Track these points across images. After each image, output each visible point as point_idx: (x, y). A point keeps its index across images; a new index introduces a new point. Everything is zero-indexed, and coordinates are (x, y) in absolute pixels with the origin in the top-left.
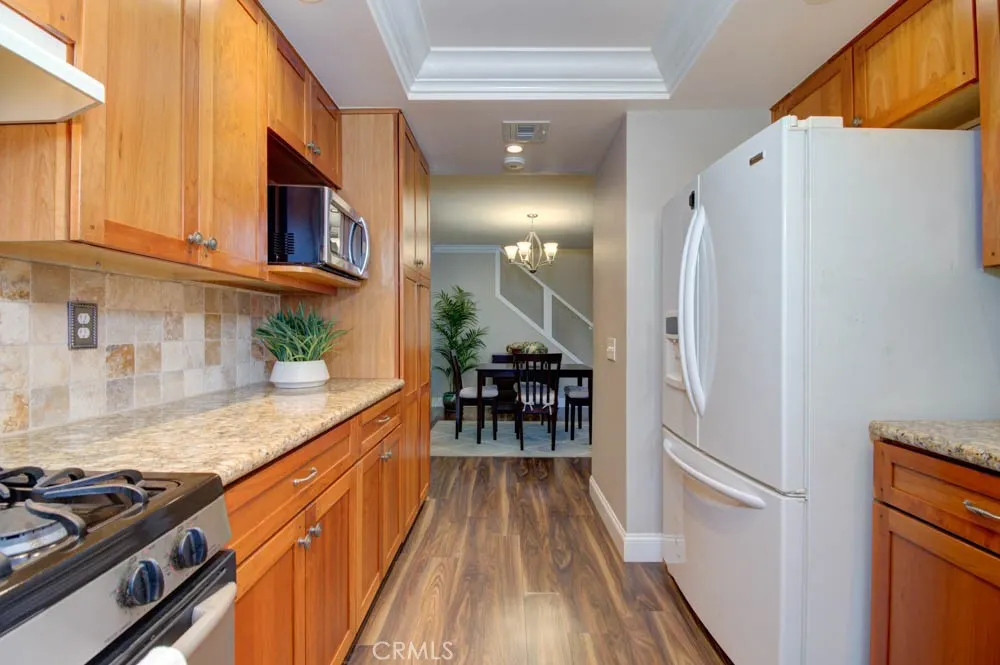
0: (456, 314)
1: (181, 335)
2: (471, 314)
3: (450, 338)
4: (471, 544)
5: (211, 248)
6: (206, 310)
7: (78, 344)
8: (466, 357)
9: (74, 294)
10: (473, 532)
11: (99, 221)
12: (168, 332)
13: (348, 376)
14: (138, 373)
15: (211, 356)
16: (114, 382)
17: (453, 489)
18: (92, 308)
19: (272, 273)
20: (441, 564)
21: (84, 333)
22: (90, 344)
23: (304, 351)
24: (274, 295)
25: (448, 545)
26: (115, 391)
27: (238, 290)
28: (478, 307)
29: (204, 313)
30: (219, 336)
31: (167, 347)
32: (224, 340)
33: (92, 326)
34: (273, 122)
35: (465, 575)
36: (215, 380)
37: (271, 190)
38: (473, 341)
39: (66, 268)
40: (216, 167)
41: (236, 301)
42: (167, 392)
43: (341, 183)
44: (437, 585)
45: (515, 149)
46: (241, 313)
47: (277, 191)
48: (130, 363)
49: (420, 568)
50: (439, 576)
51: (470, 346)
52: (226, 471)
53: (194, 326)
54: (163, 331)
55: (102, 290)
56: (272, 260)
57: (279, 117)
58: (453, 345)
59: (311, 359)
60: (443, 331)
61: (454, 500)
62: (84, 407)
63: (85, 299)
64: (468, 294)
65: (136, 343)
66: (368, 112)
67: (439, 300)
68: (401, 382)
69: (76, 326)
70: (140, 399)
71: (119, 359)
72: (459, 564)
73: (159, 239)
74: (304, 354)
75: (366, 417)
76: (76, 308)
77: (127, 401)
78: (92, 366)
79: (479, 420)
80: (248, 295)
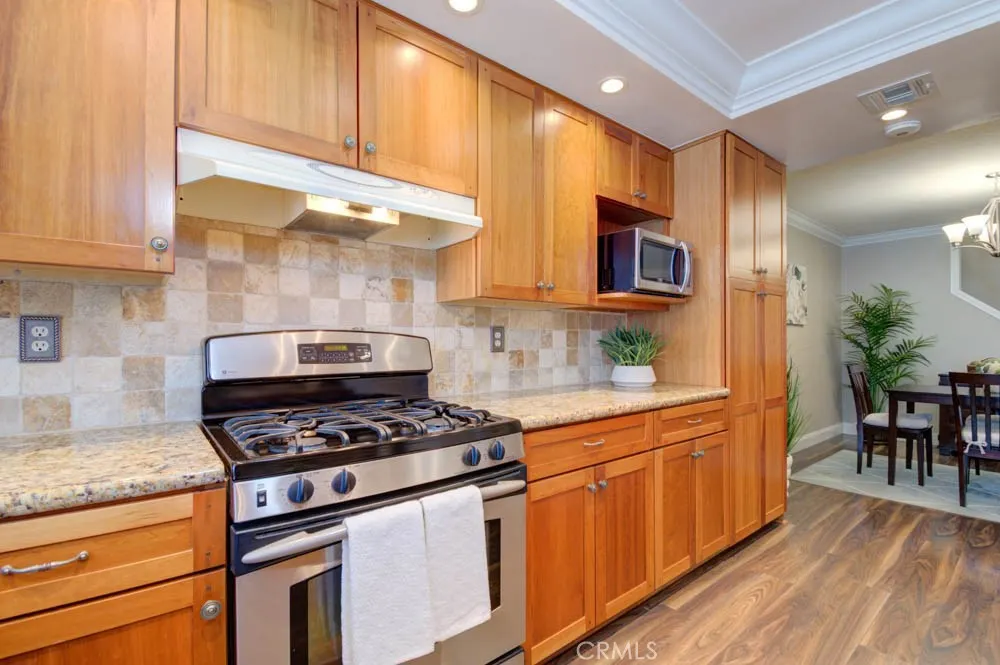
0: (878, 321)
1: (551, 345)
2: (901, 319)
3: (868, 351)
4: (817, 579)
5: (550, 289)
6: (568, 328)
7: (495, 350)
8: (894, 376)
9: (493, 322)
10: (827, 569)
11: (489, 285)
12: (543, 343)
13: (679, 382)
14: (525, 368)
15: (571, 360)
16: (513, 372)
17: (823, 522)
18: (501, 329)
19: (601, 300)
20: (770, 582)
21: (498, 343)
22: (500, 349)
23: (633, 359)
24: (623, 314)
25: (787, 569)
26: (513, 376)
27: (591, 312)
28: (916, 309)
29: (566, 330)
30: (576, 345)
31: (542, 352)
32: (580, 349)
33: (502, 339)
34: (601, 190)
35: (790, 601)
36: (574, 375)
37: (601, 240)
38: (906, 355)
39: (490, 308)
40: (556, 235)
41: (589, 321)
42: (543, 381)
43: (672, 212)
44: (757, 596)
45: (894, 115)
46: (593, 328)
47: (606, 239)
48: (521, 362)
49: (744, 575)
50: (762, 590)
51: (902, 360)
52: (527, 422)
53: (560, 337)
54: (540, 343)
55: (507, 319)
56: (600, 290)
57: (607, 183)
58: (871, 359)
59: (638, 364)
60: (855, 342)
61: (817, 533)
62: (499, 384)
63: (498, 324)
64: (898, 294)
65: (524, 349)
66: (697, 143)
67: (848, 304)
68: (725, 391)
69: (494, 339)
70: (527, 383)
71: (516, 358)
72: (792, 588)
73: (519, 289)
74: (632, 359)
75: (665, 414)
76: (495, 329)
77: (520, 384)
78: (502, 362)
79: (907, 458)
80: (599, 315)
